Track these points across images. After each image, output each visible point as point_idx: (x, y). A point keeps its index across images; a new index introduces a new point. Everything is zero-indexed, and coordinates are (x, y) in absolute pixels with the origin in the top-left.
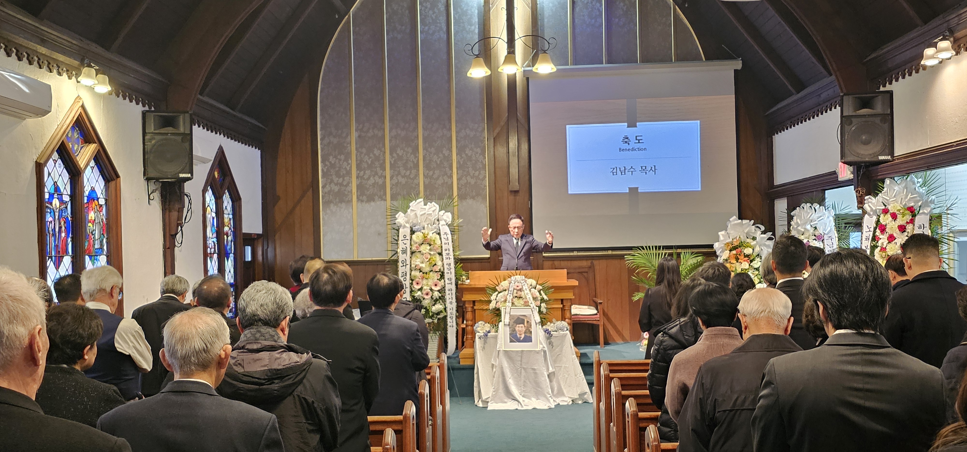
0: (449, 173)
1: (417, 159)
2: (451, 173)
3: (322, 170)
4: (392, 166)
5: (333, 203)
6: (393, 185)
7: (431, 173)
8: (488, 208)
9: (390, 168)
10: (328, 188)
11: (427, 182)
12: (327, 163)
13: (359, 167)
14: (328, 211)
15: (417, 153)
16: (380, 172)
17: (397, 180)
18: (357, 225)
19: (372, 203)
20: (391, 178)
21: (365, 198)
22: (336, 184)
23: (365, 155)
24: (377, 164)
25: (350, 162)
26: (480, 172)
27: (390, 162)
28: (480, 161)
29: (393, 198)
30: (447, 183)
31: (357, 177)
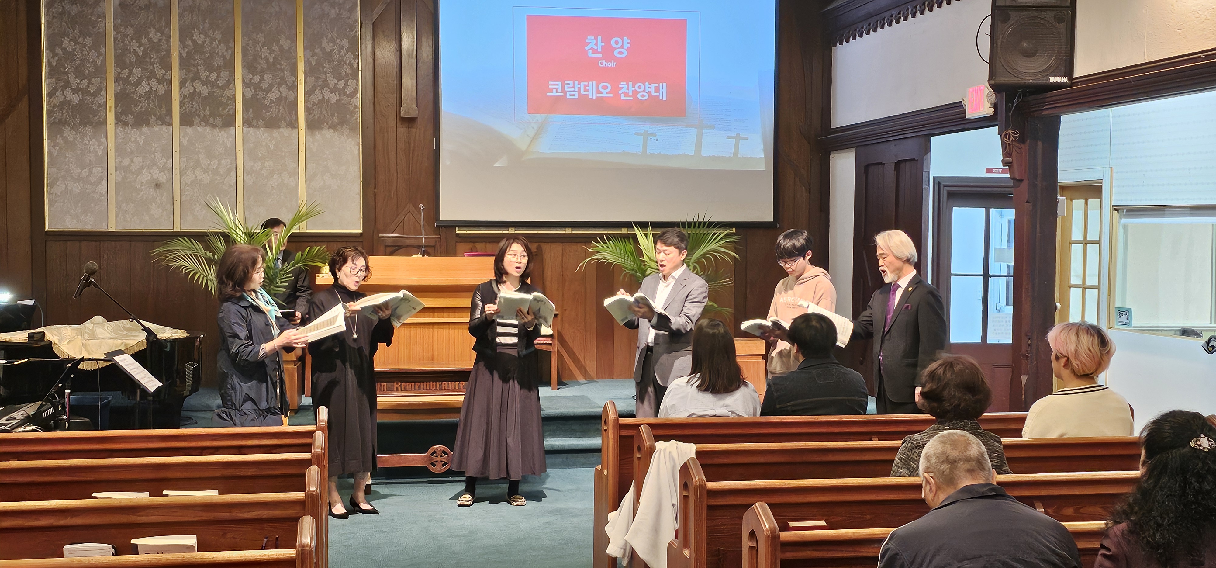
0: (290, 80)
1: (230, 52)
2: (294, 82)
3: (49, 63)
4: (184, 63)
5: (69, 124)
6: (185, 96)
7: (257, 79)
8: (361, 146)
9: (180, 64)
10: (59, 97)
11: (249, 95)
12: (59, 51)
13: (120, 62)
14: (59, 140)
15: (231, 41)
16: (160, 72)
17: (193, 88)
18: (116, 167)
19: (145, 129)
20: (182, 84)
21: (130, 118)
22: (75, 91)
23: (132, 39)
24: (154, 56)
25: (103, 50)
26: (346, 82)
27: (181, 54)
28: (348, 62)
29: (186, 120)
30: (286, 98)
31: (117, 80)
